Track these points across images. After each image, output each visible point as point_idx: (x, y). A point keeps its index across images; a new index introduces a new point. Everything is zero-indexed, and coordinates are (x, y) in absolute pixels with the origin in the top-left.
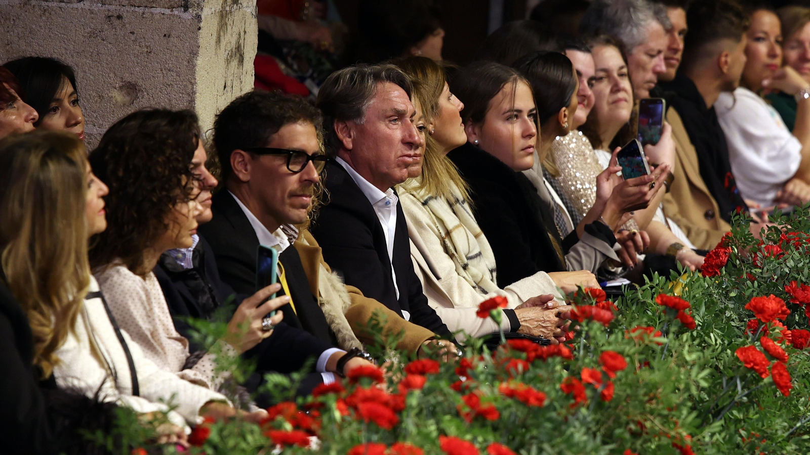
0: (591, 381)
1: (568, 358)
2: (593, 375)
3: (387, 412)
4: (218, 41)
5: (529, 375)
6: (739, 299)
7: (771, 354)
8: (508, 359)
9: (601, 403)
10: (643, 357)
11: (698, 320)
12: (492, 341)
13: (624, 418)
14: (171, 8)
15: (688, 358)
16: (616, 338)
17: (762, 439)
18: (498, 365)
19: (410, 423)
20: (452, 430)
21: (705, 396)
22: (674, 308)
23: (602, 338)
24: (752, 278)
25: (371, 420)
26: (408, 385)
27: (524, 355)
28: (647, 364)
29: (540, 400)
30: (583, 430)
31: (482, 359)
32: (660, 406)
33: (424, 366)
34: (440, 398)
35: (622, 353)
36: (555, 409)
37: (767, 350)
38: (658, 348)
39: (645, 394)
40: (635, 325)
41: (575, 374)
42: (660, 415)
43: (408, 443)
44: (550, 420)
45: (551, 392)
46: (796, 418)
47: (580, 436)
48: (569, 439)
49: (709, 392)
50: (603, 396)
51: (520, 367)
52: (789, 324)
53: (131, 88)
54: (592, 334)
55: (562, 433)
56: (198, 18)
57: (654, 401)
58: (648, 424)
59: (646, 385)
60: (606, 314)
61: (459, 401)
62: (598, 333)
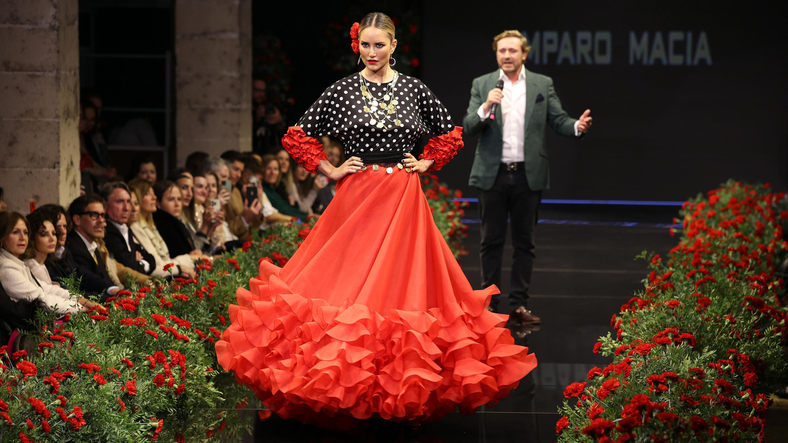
0: (205, 291)
1: (196, 283)
2: (205, 289)
3: (133, 306)
4: (67, 179)
5: (182, 291)
8: (175, 285)
9: (208, 298)
10: (222, 281)
11: (241, 267)
12: (169, 279)
13: (217, 303)
14: (49, 168)
15: (238, 281)
16: (213, 276)
18: (171, 287)
19: (141, 310)
20: (156, 311)
22: (233, 264)
23: (207, 276)
24: (260, 251)
25: (127, 310)
26: (139, 296)
27: (181, 283)
28: (224, 284)
29: (187, 299)
30: (203, 308)
31: (166, 286)
32: (229, 298)
33: (145, 289)
34: (152, 300)
35: (215, 281)
36: (192, 302)
38: (228, 278)
39: (224, 294)
40: (219, 270)
41: (199, 289)
42: (229, 301)
43: (141, 317)
44: (190, 305)
45: (190, 296)
47: (201, 311)
48: (198, 313)
50: (209, 296)
51: (179, 288)
54: (204, 274)
55: (195, 310)
56: (59, 171)
57: (227, 297)
58: (225, 305)
59: (224, 291)
60: (209, 267)
61: (158, 301)
62: (206, 274)
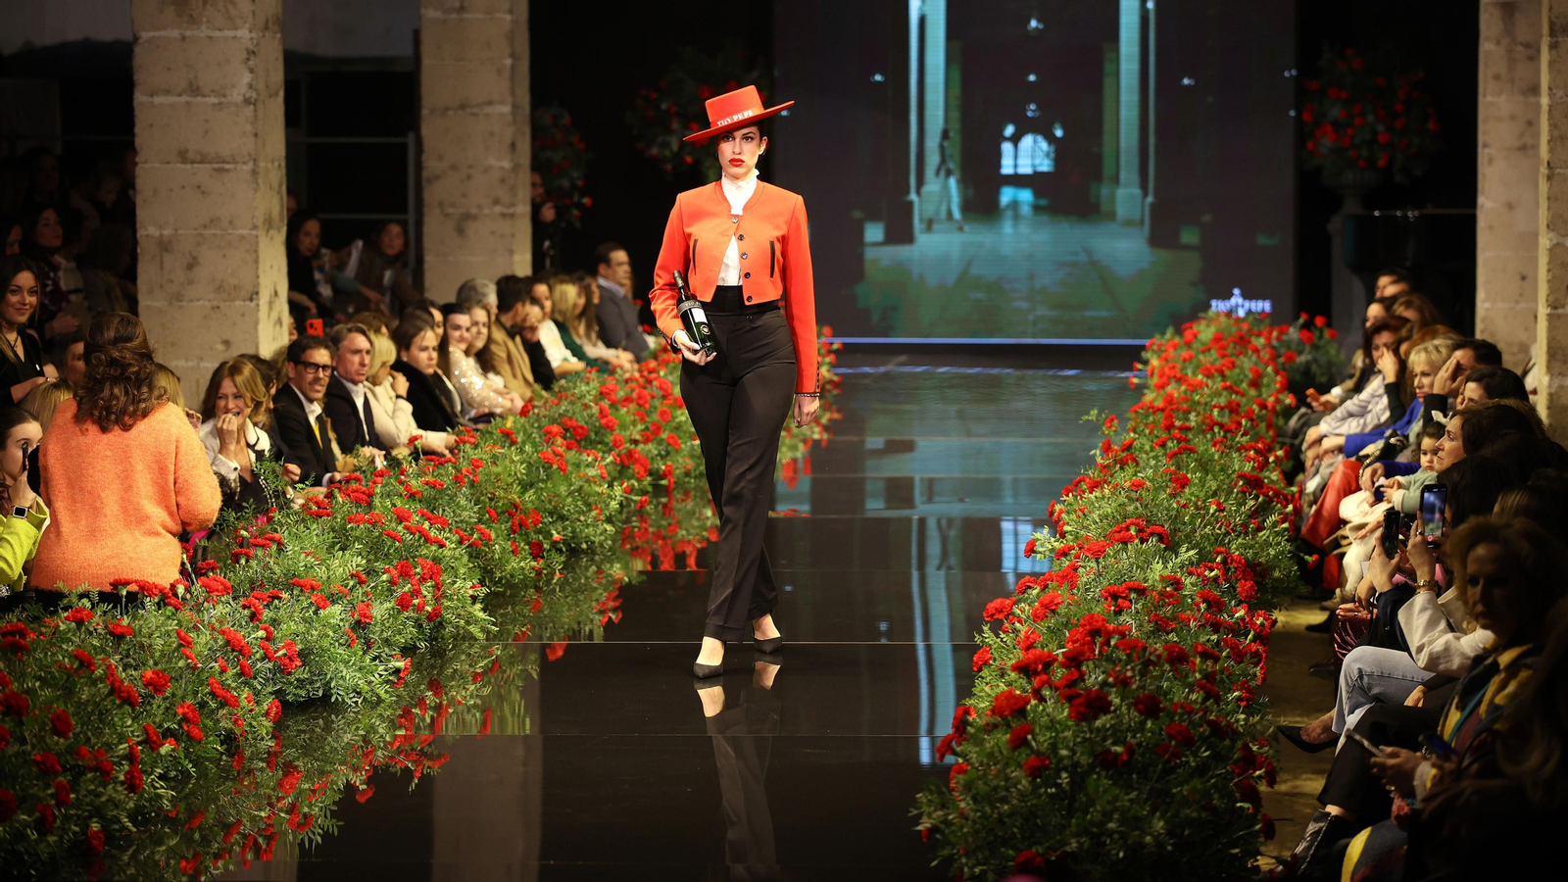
0: (467, 474)
1: (455, 463)
2: (468, 471)
3: (365, 497)
4: (269, 316)
5: (435, 474)
6: (539, 428)
7: (556, 454)
8: (425, 466)
9: (472, 485)
11: (519, 440)
13: (485, 491)
14: (244, 301)
15: (514, 459)
16: (478, 452)
17: (554, 497)
18: (419, 469)
19: (377, 501)
20: (399, 503)
21: (525, 477)
22: (507, 434)
23: (471, 452)
25: (358, 502)
26: (375, 483)
29: (442, 485)
30: (465, 499)
31: (412, 467)
32: (503, 484)
34: (392, 488)
36: (450, 489)
37: (554, 452)
38: (500, 456)
40: (487, 444)
41: (459, 471)
43: (377, 511)
44: (447, 495)
45: (447, 481)
46: (571, 485)
47: (463, 502)
48: (458, 505)
49: (527, 475)
50: (473, 481)
51: (431, 469)
52: (564, 438)
53: (227, 343)
54: (466, 450)
55: (454, 501)
56: (258, 305)
57: (499, 482)
58: (497, 494)
59: (495, 474)
60: (472, 440)
61: (401, 488)
62: (469, 450)
